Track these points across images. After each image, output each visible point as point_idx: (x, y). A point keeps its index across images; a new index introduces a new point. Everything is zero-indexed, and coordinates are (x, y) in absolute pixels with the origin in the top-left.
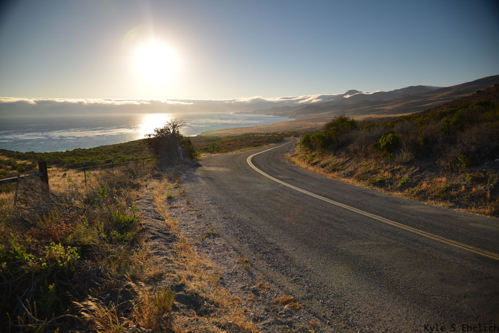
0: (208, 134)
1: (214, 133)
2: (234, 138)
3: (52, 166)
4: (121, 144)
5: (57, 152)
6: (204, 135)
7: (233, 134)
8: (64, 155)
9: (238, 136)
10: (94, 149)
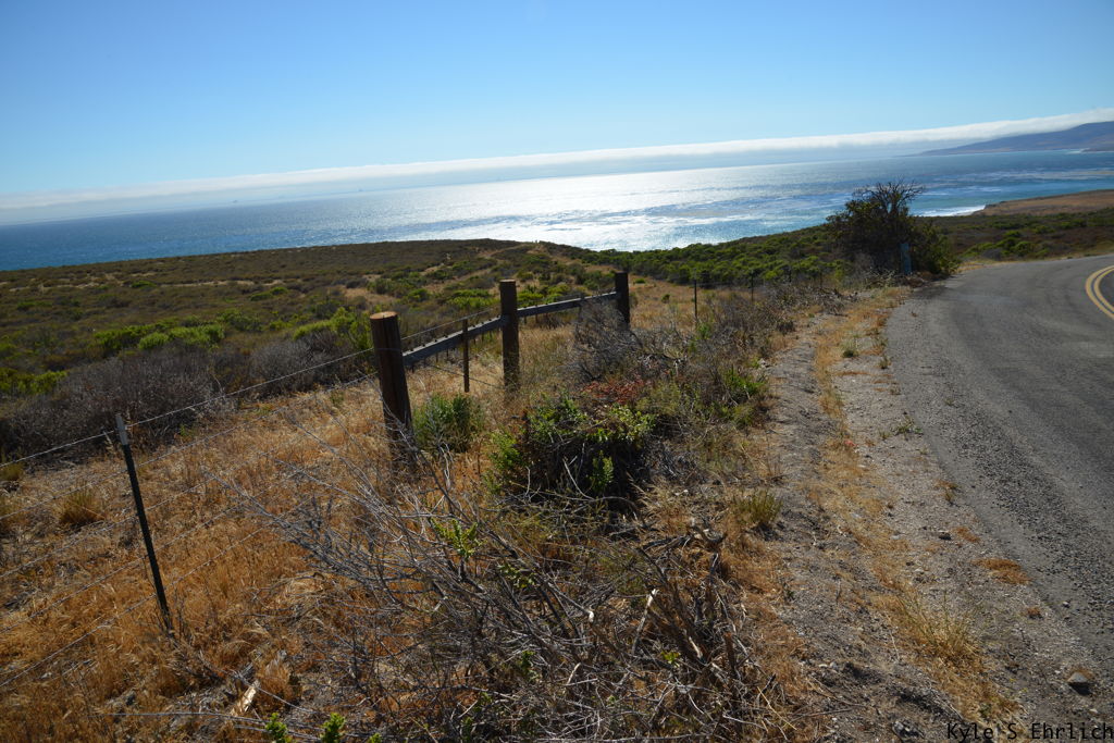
0: (1005, 209)
1: (1021, 205)
2: (1076, 219)
3: (644, 279)
4: (785, 234)
5: (657, 251)
6: (991, 212)
7: (1079, 208)
8: (668, 258)
9: (1092, 214)
10: (728, 244)
